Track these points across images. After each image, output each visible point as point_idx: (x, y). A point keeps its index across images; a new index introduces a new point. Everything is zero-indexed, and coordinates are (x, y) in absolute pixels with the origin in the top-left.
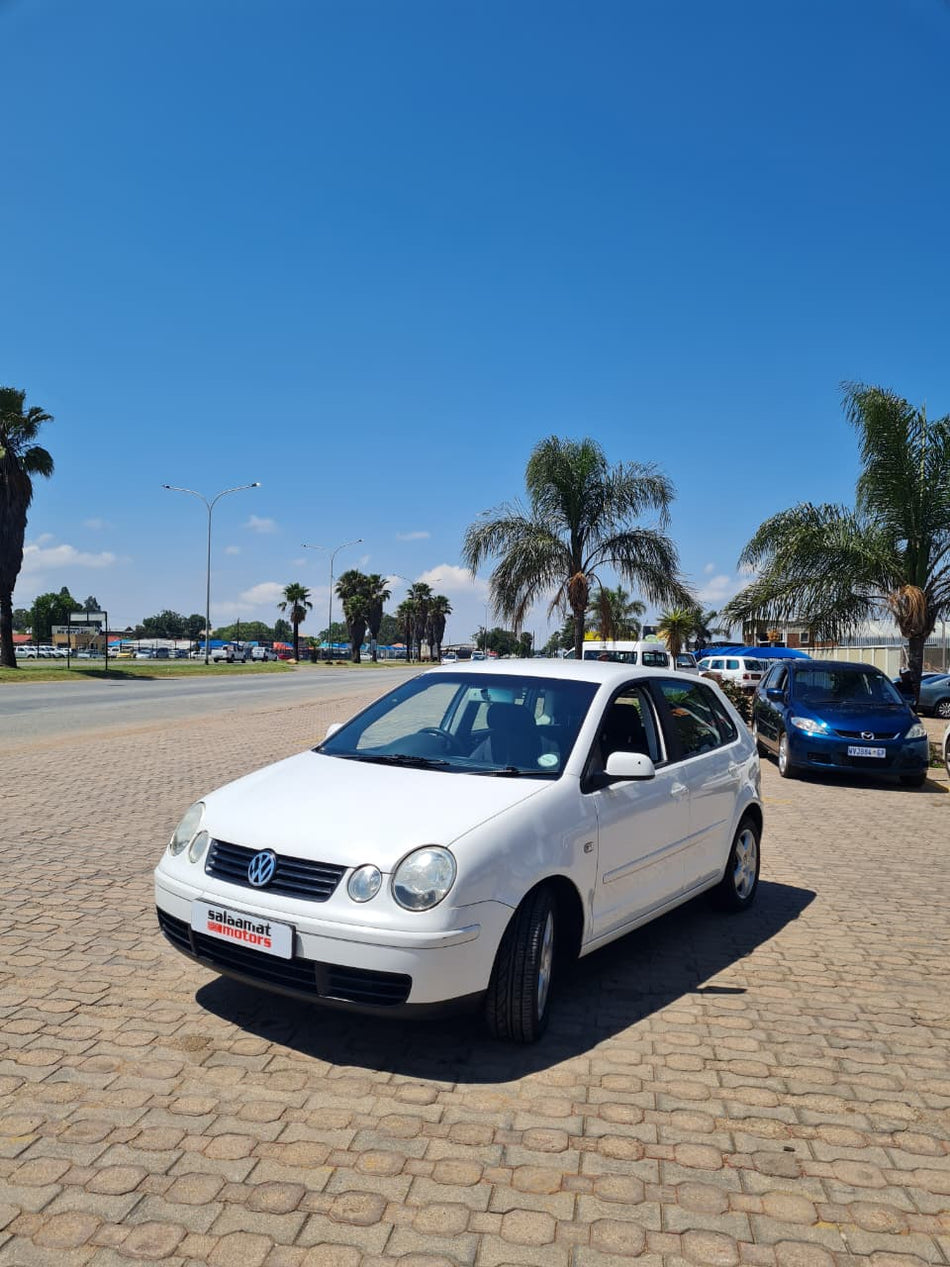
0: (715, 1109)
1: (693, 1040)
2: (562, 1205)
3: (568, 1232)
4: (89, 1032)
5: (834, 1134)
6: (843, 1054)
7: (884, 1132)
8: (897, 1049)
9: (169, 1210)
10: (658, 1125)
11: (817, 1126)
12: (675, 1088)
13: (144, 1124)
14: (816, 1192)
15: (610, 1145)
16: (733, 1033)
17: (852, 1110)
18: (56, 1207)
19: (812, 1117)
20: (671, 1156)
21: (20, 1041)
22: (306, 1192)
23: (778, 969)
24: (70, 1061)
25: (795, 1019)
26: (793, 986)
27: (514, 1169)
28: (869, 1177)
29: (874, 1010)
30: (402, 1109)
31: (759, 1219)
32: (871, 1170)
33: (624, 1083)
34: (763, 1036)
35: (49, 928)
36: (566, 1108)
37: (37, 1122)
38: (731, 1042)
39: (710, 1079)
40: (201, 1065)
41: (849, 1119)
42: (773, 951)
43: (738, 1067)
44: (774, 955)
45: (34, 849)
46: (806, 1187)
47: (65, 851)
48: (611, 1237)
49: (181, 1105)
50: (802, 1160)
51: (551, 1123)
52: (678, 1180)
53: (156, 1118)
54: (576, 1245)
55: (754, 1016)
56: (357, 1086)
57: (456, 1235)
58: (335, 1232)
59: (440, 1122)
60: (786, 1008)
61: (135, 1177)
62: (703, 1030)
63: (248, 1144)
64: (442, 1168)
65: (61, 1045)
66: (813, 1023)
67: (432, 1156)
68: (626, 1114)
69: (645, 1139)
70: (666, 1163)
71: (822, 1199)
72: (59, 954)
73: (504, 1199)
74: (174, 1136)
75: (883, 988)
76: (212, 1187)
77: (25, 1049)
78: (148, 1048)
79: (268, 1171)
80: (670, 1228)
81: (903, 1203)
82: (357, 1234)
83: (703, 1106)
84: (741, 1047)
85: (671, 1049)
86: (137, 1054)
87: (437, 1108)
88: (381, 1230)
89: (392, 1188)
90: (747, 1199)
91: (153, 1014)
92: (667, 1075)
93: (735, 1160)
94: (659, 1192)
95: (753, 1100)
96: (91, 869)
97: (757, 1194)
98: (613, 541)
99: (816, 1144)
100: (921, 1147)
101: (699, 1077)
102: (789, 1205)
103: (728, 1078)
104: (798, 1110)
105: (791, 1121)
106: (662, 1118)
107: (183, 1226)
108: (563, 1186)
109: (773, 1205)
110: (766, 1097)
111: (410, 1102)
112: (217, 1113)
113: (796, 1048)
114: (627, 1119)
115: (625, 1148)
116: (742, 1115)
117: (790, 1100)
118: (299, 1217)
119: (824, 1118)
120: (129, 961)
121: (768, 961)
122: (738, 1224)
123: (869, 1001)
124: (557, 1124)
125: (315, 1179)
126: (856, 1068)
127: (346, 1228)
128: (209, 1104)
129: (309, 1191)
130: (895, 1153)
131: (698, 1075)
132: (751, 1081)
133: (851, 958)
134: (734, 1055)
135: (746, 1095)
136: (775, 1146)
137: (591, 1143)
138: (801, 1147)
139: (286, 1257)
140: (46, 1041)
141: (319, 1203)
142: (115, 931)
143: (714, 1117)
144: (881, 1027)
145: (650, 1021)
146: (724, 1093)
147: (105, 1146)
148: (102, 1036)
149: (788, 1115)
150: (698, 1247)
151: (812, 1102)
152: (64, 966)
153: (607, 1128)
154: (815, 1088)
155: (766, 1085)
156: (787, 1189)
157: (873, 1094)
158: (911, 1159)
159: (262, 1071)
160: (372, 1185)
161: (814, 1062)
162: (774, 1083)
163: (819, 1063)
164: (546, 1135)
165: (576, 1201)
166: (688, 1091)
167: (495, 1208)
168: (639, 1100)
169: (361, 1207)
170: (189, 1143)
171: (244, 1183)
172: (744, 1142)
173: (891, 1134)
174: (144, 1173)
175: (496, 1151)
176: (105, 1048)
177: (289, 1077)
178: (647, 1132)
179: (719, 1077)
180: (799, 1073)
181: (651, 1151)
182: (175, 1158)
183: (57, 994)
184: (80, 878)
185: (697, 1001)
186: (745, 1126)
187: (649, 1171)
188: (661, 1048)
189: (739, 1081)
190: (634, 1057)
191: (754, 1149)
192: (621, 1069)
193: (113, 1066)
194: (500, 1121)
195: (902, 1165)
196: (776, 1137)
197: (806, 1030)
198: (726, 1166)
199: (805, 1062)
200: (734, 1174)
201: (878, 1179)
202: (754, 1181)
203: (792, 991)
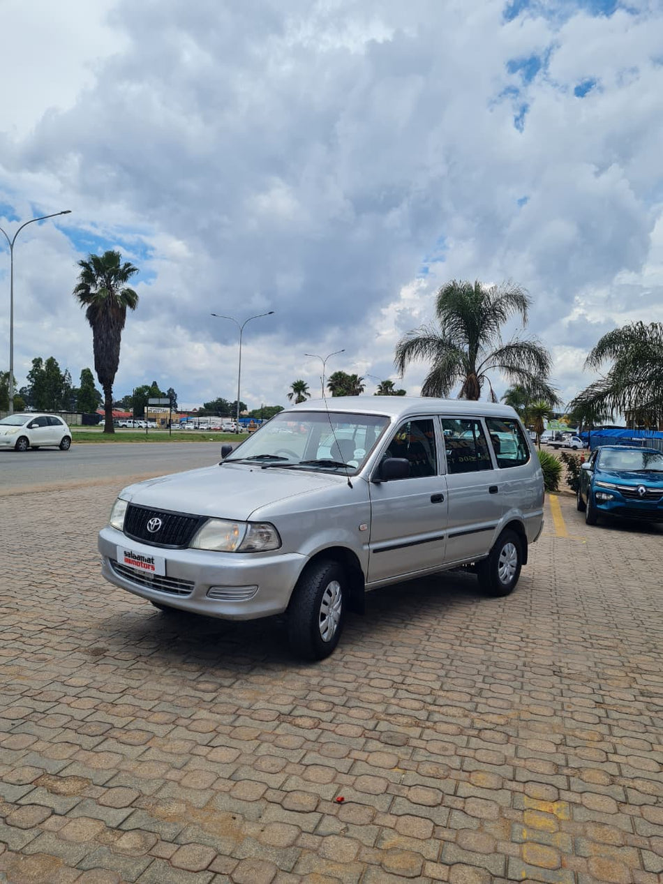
0: (380, 708)
1: (397, 672)
2: (250, 746)
3: (243, 759)
4: (43, 641)
6: (488, 687)
7: (476, 729)
8: (527, 687)
9: (36, 730)
10: (338, 713)
11: (436, 722)
12: (363, 696)
13: (45, 689)
14: (406, 754)
15: (299, 721)
16: (425, 670)
17: (466, 716)
19: (436, 717)
20: (333, 729)
21: (4, 644)
22: (113, 727)
23: (487, 638)
24: (25, 655)
25: (474, 666)
26: (489, 648)
27: (236, 727)
28: (446, 750)
29: (532, 665)
30: (192, 693)
31: (359, 763)
32: (450, 747)
33: (335, 691)
34: (443, 673)
35: (50, 586)
36: (292, 699)
38: (421, 675)
39: (390, 693)
40: (94, 663)
41: (460, 721)
42: (493, 627)
43: (408, 688)
44: (491, 630)
46: (401, 751)
49: (73, 681)
50: (411, 738)
51: (275, 707)
52: (327, 741)
53: (52, 687)
54: (243, 765)
55: (448, 662)
56: (175, 680)
57: (181, 755)
58: (116, 747)
59: (210, 701)
60: (470, 659)
61: (28, 711)
62: (407, 667)
63: (97, 702)
64: (195, 723)
65: (24, 647)
66: (483, 668)
67: (194, 717)
68: (322, 706)
69: (324, 719)
70: (326, 732)
71: (407, 757)
72: (49, 601)
74: (58, 696)
75: (550, 654)
76: (65, 720)
77: (4, 648)
78: (71, 652)
79: (99, 716)
80: (303, 763)
81: (456, 762)
82: (126, 749)
83: (373, 706)
84: (424, 678)
85: (378, 675)
86: (64, 655)
87: (214, 694)
88: (142, 749)
89: (163, 730)
90: (360, 753)
91: (84, 636)
92: (366, 689)
93: (369, 734)
94: (311, 745)
95: (408, 706)
97: (369, 752)
98: (501, 351)
99: (427, 731)
100: (493, 738)
101: (384, 692)
102: (385, 758)
103: (401, 694)
104: (430, 713)
105: (422, 718)
106: (344, 710)
107: (38, 737)
108: (256, 738)
109: (373, 757)
110: (417, 705)
112: (88, 687)
113: (459, 682)
114: (321, 708)
115: (308, 723)
116: (394, 712)
117: (432, 708)
118: (100, 739)
119: (445, 719)
121: (485, 633)
122: (345, 765)
123: (535, 660)
124: (277, 708)
125: (119, 722)
126: (490, 694)
127: (123, 746)
128: (86, 682)
130: (473, 740)
131: (384, 690)
132: (415, 696)
133: (544, 635)
134: (417, 682)
135: (403, 703)
136: (400, 729)
137: (290, 719)
138: (415, 732)
139: (82, 756)
140: (17, 645)
141: (116, 733)
142: (87, 590)
143: (376, 712)
144: (528, 675)
145: (378, 660)
146: (393, 701)
147: (19, 696)
148: (50, 644)
149: (423, 715)
150: (312, 773)
151: (444, 710)
152: (48, 607)
153: (306, 712)
154: (454, 703)
155: (423, 699)
156: (390, 751)
157: (488, 709)
158: (481, 744)
159: (127, 669)
160: (151, 727)
161: (464, 690)
162: (429, 699)
163: (467, 690)
164: (267, 713)
165: (259, 745)
166: (370, 699)
167: (211, 744)
168: (337, 701)
169: (138, 737)
170: (64, 700)
171: (82, 720)
172: (383, 726)
173: (480, 730)
174: (32, 710)
175: (232, 718)
176: (47, 650)
177: (139, 673)
178: (327, 717)
179: (396, 692)
180: (449, 694)
181: (323, 725)
182: (52, 706)
183: (36, 622)
184: (83, 560)
185: (417, 652)
186: (392, 719)
187: (312, 735)
188: (372, 675)
189: (407, 695)
190: (351, 678)
191: (386, 730)
192: (338, 684)
193: (46, 659)
194: (246, 704)
195: (473, 746)
196: (405, 725)
197: (475, 672)
198: (363, 736)
199: (459, 689)
200: (364, 740)
201: (450, 752)
202: (372, 745)
203: (485, 651)
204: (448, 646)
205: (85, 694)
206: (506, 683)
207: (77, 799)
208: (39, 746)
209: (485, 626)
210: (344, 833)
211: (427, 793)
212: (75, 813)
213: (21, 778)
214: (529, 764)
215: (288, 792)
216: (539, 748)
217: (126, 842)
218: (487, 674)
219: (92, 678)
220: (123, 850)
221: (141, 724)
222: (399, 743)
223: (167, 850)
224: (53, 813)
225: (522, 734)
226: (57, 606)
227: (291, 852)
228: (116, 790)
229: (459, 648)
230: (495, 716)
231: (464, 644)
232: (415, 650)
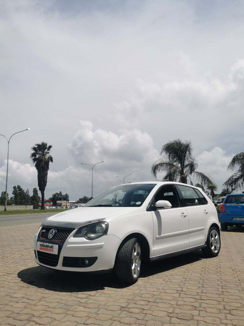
0: (173, 303)
1: (177, 286)
2: (107, 323)
4: (4, 279)
5: (209, 310)
6: (225, 290)
7: (227, 310)
10: (151, 306)
11: (205, 308)
12: (163, 298)
14: (194, 324)
15: (132, 310)
16: (191, 285)
17: (219, 304)
19: (204, 305)
20: (151, 313)
22: (33, 316)
23: (216, 271)
25: (214, 282)
27: (98, 314)
28: (215, 321)
30: (75, 299)
32: (217, 319)
33: (148, 296)
34: (201, 286)
36: (126, 300)
38: (189, 287)
40: (27, 287)
41: (217, 306)
43: (187, 293)
44: (216, 267)
49: (15, 295)
50: (194, 316)
51: (118, 304)
52: (149, 319)
53: (5, 298)
55: (202, 281)
59: (85, 303)
60: (212, 279)
62: (182, 284)
64: (76, 313)
66: (220, 283)
67: (76, 310)
68: (143, 303)
69: (145, 309)
70: (148, 315)
72: (10, 263)
73: (90, 321)
74: (7, 302)
76: (8, 313)
79: (26, 311)
83: (169, 302)
84: (192, 288)
85: (168, 288)
89: (60, 317)
92: (163, 294)
93: (171, 315)
94: (141, 322)
95: (187, 301)
97: (173, 324)
99: (201, 312)
100: (238, 314)
101: (173, 295)
103: (183, 295)
104: (201, 304)
105: (197, 306)
106: (155, 304)
108: (110, 319)
110: (192, 300)
111: (79, 298)
112: (23, 298)
113: (209, 289)
115: (137, 311)
116: (181, 304)
117: (200, 301)
118: (26, 322)
119: (209, 306)
121: (214, 268)
124: (120, 304)
125: (36, 314)
126: (227, 294)
128: (22, 296)
130: (228, 315)
132: (190, 296)
134: (188, 290)
135: (185, 300)
136: (187, 312)
137: (127, 309)
138: (196, 313)
141: (35, 319)
145: (167, 281)
146: (179, 299)
148: (7, 280)
149: (197, 305)
151: (207, 302)
153: (135, 306)
154: (211, 298)
155: (194, 297)
156: (185, 323)
157: (229, 300)
160: (54, 316)
161: (214, 292)
162: (197, 297)
163: (216, 292)
164: (114, 307)
165: (112, 323)
166: (167, 298)
167: (86, 323)
168: (150, 300)
169: (46, 321)
171: (18, 313)
172: (177, 311)
175: (96, 310)
176: (6, 283)
178: (147, 307)
179: (180, 295)
180: (207, 295)
181: (145, 312)
182: (3, 307)
185: (185, 277)
186: (181, 307)
188: (165, 288)
189: (186, 296)
190: (155, 290)
191: (179, 312)
192: (149, 293)
193: (4, 286)
194: (103, 303)
195: (229, 318)
196: (189, 310)
197: (216, 284)
198: (168, 316)
199: (211, 292)
200: (169, 318)
201: (218, 321)
202: (174, 320)
203: (217, 276)
204: (199, 275)
205: (21, 301)
206: (233, 288)
218: (222, 285)
219: (25, 294)
221: (49, 314)
222: (188, 319)
229: (204, 275)
230: (235, 303)
231: (206, 273)
232: (184, 277)
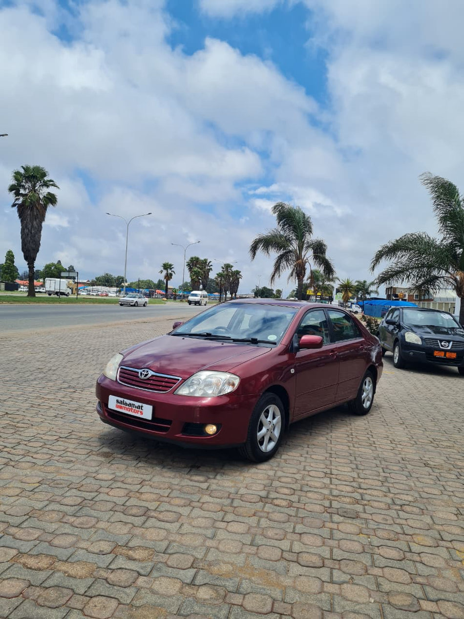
0: (326, 492)
1: (323, 466)
2: (253, 521)
3: (253, 530)
4: (63, 448)
5: (375, 504)
6: (388, 475)
7: (397, 505)
8: (414, 475)
9: (93, 513)
10: (300, 496)
11: (369, 501)
12: (309, 483)
13: (84, 482)
14: (362, 524)
15: (276, 502)
16: (341, 464)
17: (386, 496)
18: (47, 509)
19: (367, 497)
20: (303, 507)
21: (34, 450)
22: (148, 509)
23: (369, 441)
24: (55, 458)
25: (371, 461)
26: (373, 448)
27: (235, 507)
28: (387, 520)
29: (408, 460)
30: (191, 483)
31: (335, 531)
32: (388, 518)
33: (289, 480)
34: (354, 466)
35: (47, 407)
36: (262, 487)
37: (40, 479)
38: (340, 468)
39: (327, 481)
40: (109, 463)
41: (384, 499)
42: (368, 434)
43: (340, 478)
44: (368, 436)
45: (41, 375)
46: (357, 522)
47: (54, 377)
48: (270, 533)
49: (100, 476)
50: (359, 512)
51: (254, 492)
52: (303, 516)
53: (88, 480)
54: (255, 535)
55: (352, 458)
56: (174, 474)
57: (207, 528)
58: (159, 524)
59: (207, 489)
60: (367, 456)
61: (80, 500)
62: (328, 463)
63: (126, 492)
64: (205, 505)
65: (51, 452)
66: (378, 463)
67: (202, 501)
68: (286, 491)
69: (293, 500)
70: (300, 510)
71: (364, 526)
72: (52, 418)
73: (229, 517)
74: (96, 487)
75: (414, 452)
76: (110, 506)
77: (36, 453)
78: (87, 455)
79: (133, 502)
80: (296, 532)
81: (399, 530)
82: (168, 525)
83: (321, 490)
84: (343, 470)
85: (312, 469)
86: (83, 457)
87: (207, 484)
88: (177, 525)
89: (185, 511)
90: (331, 524)
91: (90, 443)
92: (309, 478)
93: (330, 510)
94: (295, 519)
95: (343, 490)
96: (66, 385)
97: (336, 523)
99: (366, 507)
100: (413, 511)
102: (349, 527)
103: (335, 481)
104: (362, 495)
105: (358, 498)
106: (303, 494)
107: (98, 518)
108: (254, 515)
109: (341, 527)
110: (349, 489)
111: (196, 481)
112: (114, 480)
113: (367, 472)
114: (287, 493)
115: (284, 503)
116: (337, 494)
117: (360, 490)
118: (143, 518)
119: (373, 498)
120: (81, 422)
121: (365, 438)
122: (325, 532)
123: (407, 456)
124: (256, 493)
125: (152, 506)
126: (392, 481)
127: (163, 523)
128: (111, 477)
129: (149, 510)
130: (400, 513)
131: (322, 479)
132: (344, 483)
133: (403, 439)
134: (340, 472)
135: (340, 488)
136: (348, 506)
137: (270, 501)
138: (359, 508)
139: (137, 531)
140: (45, 450)
141: (153, 514)
142: (76, 410)
143: (325, 495)
144: (409, 467)
145: (305, 457)
146: (332, 486)
147: (68, 489)
148: (69, 450)
149: (357, 496)
150: (306, 539)
151: (369, 492)
152: (53, 422)
153: (278, 495)
154: (373, 487)
155: (351, 485)
156: (350, 522)
157: (396, 491)
158: (406, 516)
159: (134, 467)
160: (176, 509)
161: (375, 478)
162: (354, 484)
164: (251, 496)
165: (259, 520)
166: (315, 485)
167: (225, 520)
168: (294, 487)
169: (170, 516)
170: (102, 490)
171: (123, 505)
172: (335, 504)
173: (401, 506)
174: (83, 499)
176: (69, 454)
177: (146, 470)
178: (294, 498)
179: (331, 480)
180: (366, 481)
181: (295, 505)
182: (95, 495)
183: (49, 433)
184: (61, 388)
186: (338, 499)
187: (292, 512)
188: (308, 468)
189: (339, 482)
190: (295, 471)
191: (339, 507)
192: (288, 475)
193: (72, 461)
194: (233, 490)
195: (402, 517)
196: (350, 503)
197: (375, 465)
198: (326, 512)
199: (370, 477)
200: (328, 515)
201: (390, 521)
202: (336, 518)
203: (372, 450)
204: (346, 448)
205: (114, 486)
206: (397, 472)
207: (151, 564)
208: (101, 525)
209: (362, 433)
210: (351, 581)
211: (391, 551)
212: (155, 574)
213: (102, 549)
214: (446, 528)
215: (298, 553)
216: (445, 516)
217: (204, 593)
218: (382, 466)
219: (113, 474)
220: (205, 600)
221: (166, 506)
222: (353, 516)
223: (237, 599)
224: (139, 574)
225: (430, 508)
226: (60, 422)
227: (323, 596)
228: (175, 556)
229: (354, 449)
230: (405, 496)
231: (356, 445)
232: (327, 450)
